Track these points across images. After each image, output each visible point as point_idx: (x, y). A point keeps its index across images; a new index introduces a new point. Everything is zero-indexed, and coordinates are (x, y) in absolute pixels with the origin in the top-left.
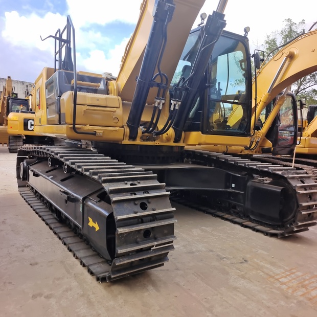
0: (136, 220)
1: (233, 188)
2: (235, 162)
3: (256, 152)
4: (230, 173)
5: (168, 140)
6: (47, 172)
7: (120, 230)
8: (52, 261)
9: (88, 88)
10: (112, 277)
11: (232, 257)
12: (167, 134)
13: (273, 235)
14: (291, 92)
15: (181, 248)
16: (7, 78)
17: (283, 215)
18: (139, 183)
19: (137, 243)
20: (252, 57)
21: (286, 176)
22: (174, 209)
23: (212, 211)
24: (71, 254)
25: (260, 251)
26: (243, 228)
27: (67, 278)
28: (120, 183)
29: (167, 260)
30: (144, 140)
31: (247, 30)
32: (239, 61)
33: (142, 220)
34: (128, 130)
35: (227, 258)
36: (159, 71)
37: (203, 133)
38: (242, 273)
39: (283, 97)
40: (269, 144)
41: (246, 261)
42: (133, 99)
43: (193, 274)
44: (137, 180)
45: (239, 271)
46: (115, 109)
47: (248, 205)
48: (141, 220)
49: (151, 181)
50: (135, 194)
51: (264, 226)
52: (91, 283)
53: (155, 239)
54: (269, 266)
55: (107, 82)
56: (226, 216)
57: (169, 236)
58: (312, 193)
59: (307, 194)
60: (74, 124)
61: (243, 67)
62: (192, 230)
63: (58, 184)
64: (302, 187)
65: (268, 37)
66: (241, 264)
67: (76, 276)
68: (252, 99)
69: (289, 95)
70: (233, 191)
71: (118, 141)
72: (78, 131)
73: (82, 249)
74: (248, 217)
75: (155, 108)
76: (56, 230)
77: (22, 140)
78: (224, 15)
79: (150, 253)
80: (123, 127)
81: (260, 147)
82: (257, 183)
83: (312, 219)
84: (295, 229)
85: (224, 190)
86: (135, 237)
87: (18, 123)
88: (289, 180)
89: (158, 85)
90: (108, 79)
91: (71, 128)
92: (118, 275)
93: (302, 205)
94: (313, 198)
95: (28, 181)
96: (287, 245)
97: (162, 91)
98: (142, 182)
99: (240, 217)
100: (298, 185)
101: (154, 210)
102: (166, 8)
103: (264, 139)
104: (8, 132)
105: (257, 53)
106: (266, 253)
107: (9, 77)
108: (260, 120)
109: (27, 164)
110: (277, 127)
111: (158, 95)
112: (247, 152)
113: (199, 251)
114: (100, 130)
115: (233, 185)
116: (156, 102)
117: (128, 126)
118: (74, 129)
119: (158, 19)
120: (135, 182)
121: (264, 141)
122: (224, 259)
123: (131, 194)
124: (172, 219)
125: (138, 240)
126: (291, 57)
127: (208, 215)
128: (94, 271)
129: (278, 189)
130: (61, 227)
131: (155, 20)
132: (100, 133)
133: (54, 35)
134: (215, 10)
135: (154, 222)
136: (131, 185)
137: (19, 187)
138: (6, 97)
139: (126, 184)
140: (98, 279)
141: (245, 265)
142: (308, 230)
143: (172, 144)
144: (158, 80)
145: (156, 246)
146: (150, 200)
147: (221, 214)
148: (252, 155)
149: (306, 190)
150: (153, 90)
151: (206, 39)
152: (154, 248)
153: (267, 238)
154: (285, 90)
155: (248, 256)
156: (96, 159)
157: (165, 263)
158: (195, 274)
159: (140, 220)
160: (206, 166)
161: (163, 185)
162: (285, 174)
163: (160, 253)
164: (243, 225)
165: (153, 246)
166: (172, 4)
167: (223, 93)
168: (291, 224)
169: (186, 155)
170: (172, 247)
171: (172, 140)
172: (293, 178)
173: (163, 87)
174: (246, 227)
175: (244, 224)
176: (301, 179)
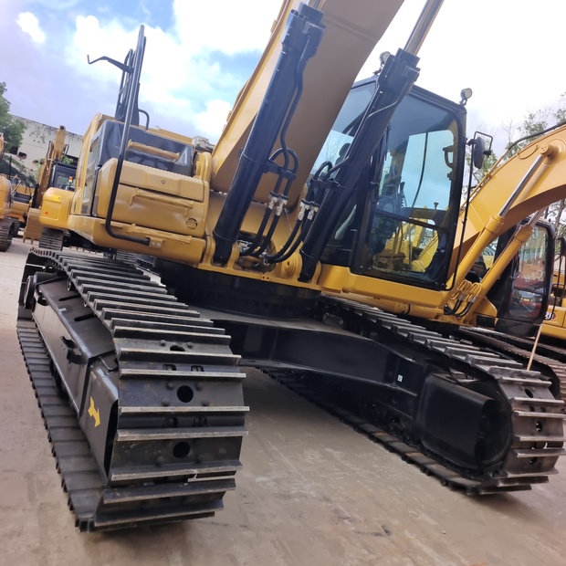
0: (164, 418)
1: (398, 383)
2: (409, 334)
3: (465, 322)
4: (395, 352)
5: (289, 274)
6: (61, 300)
7: (123, 435)
8: (10, 471)
9: (157, 159)
10: (96, 525)
11: (362, 519)
12: (288, 263)
13: (457, 488)
14: (547, 220)
15: (270, 484)
16: (59, 127)
17: (482, 451)
18: (190, 347)
19: (158, 466)
20: (469, 144)
21: (497, 377)
22: (247, 409)
23: (357, 420)
24: (53, 461)
25: (423, 516)
26: (404, 462)
27: (24, 510)
28: (150, 341)
29: (221, 506)
30: (244, 268)
31: (466, 94)
32: (444, 149)
33: (176, 421)
34: (214, 245)
35: (352, 520)
36: (283, 146)
37: (352, 271)
38: (372, 557)
39: (529, 228)
40: (491, 310)
41: (387, 532)
42: (230, 188)
43: (273, 541)
44: (187, 341)
45: (366, 552)
46: (192, 202)
47: (421, 420)
48: (173, 421)
49: (217, 346)
50: (174, 369)
51: (444, 466)
52: (65, 528)
53: (198, 462)
54: (428, 550)
55: (196, 154)
56: (379, 435)
57: (228, 461)
58: (544, 419)
59: (533, 418)
60: (109, 218)
61: (451, 161)
62: (305, 452)
63: (69, 326)
64: (525, 403)
65: (532, 117)
66: (376, 538)
67: (42, 508)
68: (457, 222)
69: (541, 225)
70: (399, 388)
71: (193, 263)
72: (115, 232)
73: (77, 456)
74: (419, 442)
75: (268, 212)
76: (45, 409)
77: (61, 238)
78: (418, 59)
79: (182, 489)
80: (204, 237)
81: (474, 313)
82: (443, 382)
83: (539, 469)
84: (501, 485)
85: (381, 383)
86: (155, 453)
87: (59, 207)
88: (501, 386)
89: (279, 170)
90: (199, 149)
91: (103, 225)
92: (109, 523)
93: (519, 438)
94: (545, 428)
95: (33, 311)
96: (482, 512)
97: (285, 181)
98: (196, 346)
99: (405, 441)
100: (517, 398)
101: (205, 405)
102: (305, 31)
103: (483, 301)
104: (40, 220)
105: (479, 138)
106: (433, 522)
107: (62, 128)
108: (481, 263)
109: (38, 281)
110: (511, 281)
111: (276, 189)
112: (448, 319)
113: (302, 496)
114: (156, 237)
115: (400, 378)
116: (270, 201)
117: (216, 238)
118: (108, 227)
119: (290, 49)
120: (183, 345)
121: (482, 304)
122: (346, 521)
123: (166, 367)
124: (240, 428)
125: (161, 459)
126: (551, 155)
127: (346, 426)
128: (75, 505)
129: (480, 399)
130: (58, 405)
131: (284, 50)
132: (156, 242)
133: (123, 62)
134: (403, 48)
135: (198, 429)
136: (173, 348)
137: (19, 318)
138: (52, 160)
139: (163, 345)
140: (77, 524)
141: (384, 541)
142: (529, 488)
143: (294, 282)
144: (280, 161)
145: (199, 476)
146: (200, 384)
147: (371, 428)
148: (458, 326)
149: (533, 410)
150: (269, 179)
151: (380, 98)
152: (194, 479)
153: (446, 491)
154: (533, 215)
155: (396, 522)
156: (139, 290)
157: (218, 512)
158: (277, 544)
159: (171, 420)
160: (359, 334)
161: (236, 359)
162: (497, 373)
163: (203, 492)
164: (405, 458)
165: (192, 476)
166: (317, 24)
167: (408, 203)
168: (496, 472)
169: (327, 307)
170: (231, 483)
171: (296, 276)
172: (510, 383)
173: (287, 175)
174: (411, 461)
175: (408, 455)
176: (528, 388)
